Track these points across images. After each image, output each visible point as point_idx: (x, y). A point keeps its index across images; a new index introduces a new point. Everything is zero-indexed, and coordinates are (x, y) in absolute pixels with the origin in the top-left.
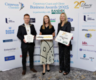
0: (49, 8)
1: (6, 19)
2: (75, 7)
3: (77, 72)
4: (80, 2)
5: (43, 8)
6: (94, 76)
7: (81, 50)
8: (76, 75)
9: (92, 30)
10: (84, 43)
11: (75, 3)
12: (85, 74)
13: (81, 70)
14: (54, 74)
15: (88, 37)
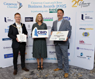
0: (47, 7)
1: (5, 18)
2: (73, 6)
3: (74, 70)
4: (78, 1)
6: (91, 75)
7: (78, 48)
8: (73, 73)
10: (82, 42)
12: (82, 72)
13: (78, 68)
14: (51, 72)
15: (86, 36)
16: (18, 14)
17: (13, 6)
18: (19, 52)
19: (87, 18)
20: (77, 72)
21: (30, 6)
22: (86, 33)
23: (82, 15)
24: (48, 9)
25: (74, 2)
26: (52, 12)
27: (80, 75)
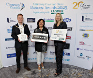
0: (48, 8)
2: (74, 8)
3: (74, 70)
6: (90, 74)
7: (78, 49)
8: (73, 73)
9: (90, 30)
11: (73, 3)
12: (82, 72)
13: (77, 68)
14: (52, 71)
16: (21, 15)
17: (16, 7)
18: (22, 52)
20: (77, 71)
21: (32, 7)
22: (86, 34)
23: (83, 17)
25: (75, 4)
27: (80, 75)
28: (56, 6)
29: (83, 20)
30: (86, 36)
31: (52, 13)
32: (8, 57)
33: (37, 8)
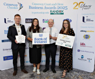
0: (48, 8)
1: (5, 19)
2: (74, 8)
3: (75, 72)
5: (42, 8)
6: (91, 77)
7: (79, 51)
8: (74, 76)
10: (83, 44)
12: (83, 75)
13: (78, 71)
15: (87, 38)
19: (88, 20)
20: (78, 74)
21: (30, 7)
22: (87, 35)
24: (49, 11)
26: (53, 14)
27: (80, 78)
28: (56, 6)
29: (83, 21)
30: (87, 37)
31: (51, 14)
32: (4, 60)
33: (35, 8)
